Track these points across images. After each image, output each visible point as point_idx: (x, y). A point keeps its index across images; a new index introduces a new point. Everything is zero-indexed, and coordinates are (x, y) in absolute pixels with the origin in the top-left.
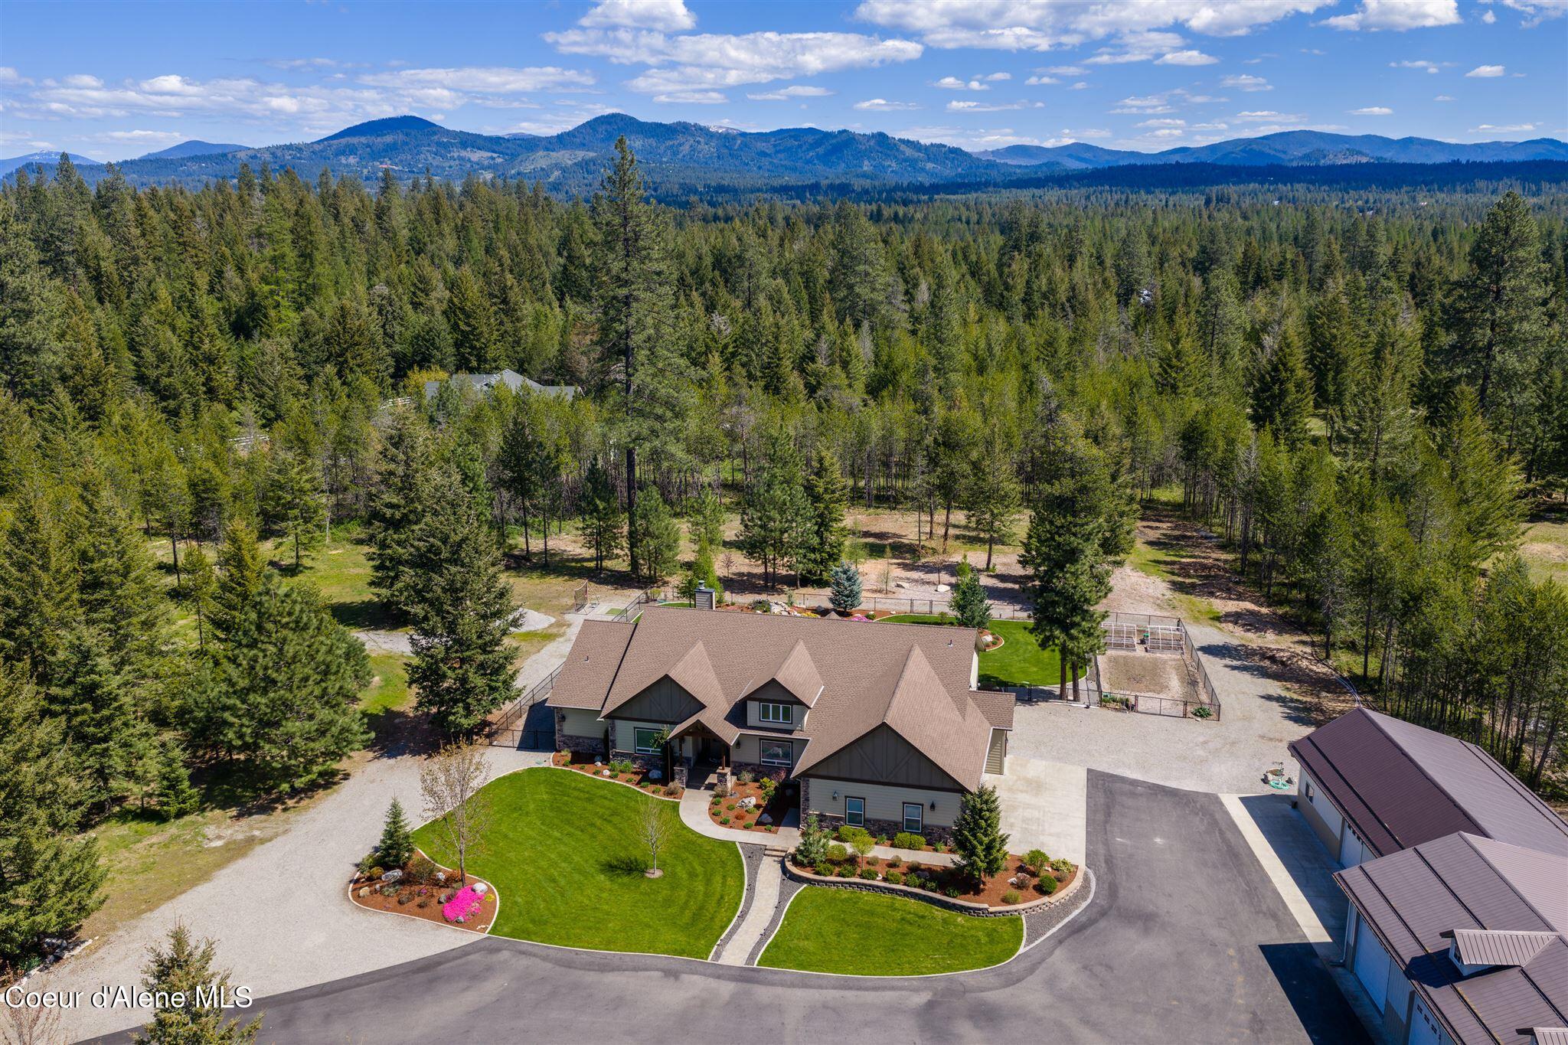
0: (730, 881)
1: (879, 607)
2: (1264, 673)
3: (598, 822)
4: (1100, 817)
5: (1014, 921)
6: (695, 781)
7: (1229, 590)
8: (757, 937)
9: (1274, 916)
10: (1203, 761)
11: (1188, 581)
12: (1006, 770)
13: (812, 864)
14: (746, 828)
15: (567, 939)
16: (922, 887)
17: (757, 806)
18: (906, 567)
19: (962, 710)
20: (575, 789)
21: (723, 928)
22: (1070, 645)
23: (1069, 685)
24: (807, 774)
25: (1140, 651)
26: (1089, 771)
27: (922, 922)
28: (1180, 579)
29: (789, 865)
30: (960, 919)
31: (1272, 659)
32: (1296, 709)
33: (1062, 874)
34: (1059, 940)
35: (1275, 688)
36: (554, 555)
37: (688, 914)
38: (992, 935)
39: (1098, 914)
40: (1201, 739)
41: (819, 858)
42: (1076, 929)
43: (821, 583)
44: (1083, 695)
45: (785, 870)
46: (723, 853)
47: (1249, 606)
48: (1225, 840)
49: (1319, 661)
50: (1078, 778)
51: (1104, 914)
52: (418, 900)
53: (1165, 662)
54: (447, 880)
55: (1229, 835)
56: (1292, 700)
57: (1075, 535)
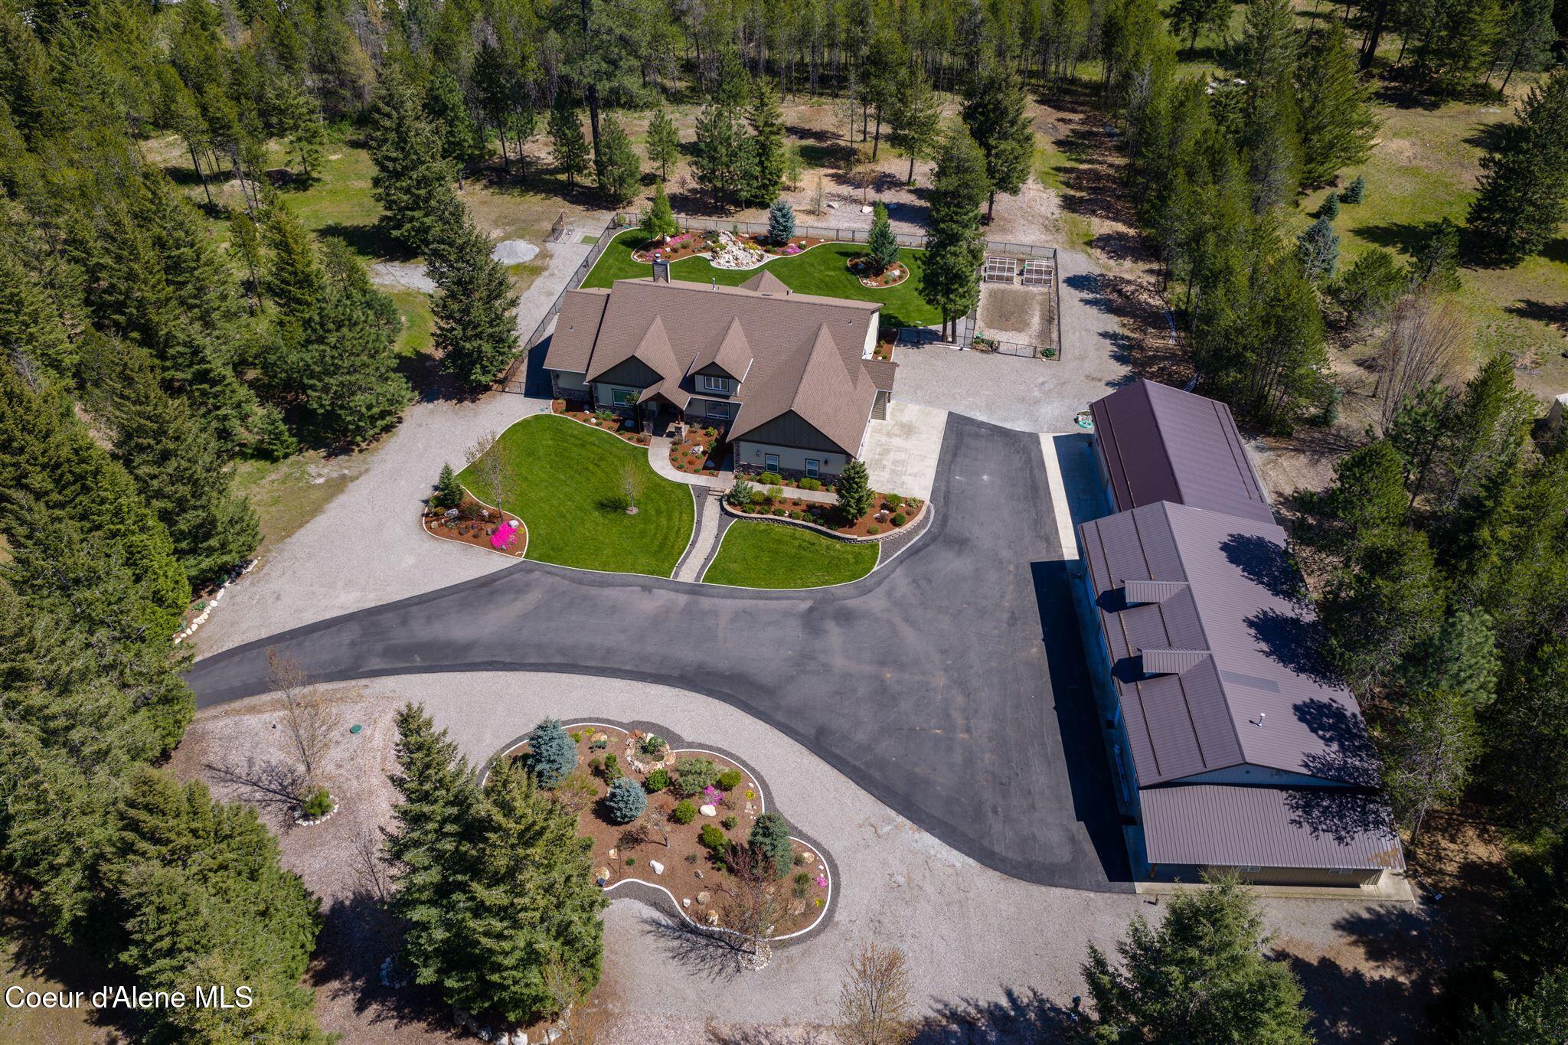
0: (685, 517)
1: (812, 233)
2: (1110, 308)
3: (591, 467)
4: (949, 457)
5: (874, 546)
6: (659, 431)
7: (1108, 208)
8: (702, 561)
9: (1047, 540)
10: (1037, 402)
11: (1078, 194)
12: (888, 417)
13: (740, 504)
14: (696, 472)
15: (576, 562)
16: (815, 522)
17: (704, 453)
18: (840, 180)
19: (855, 380)
20: (571, 436)
21: (680, 554)
22: (949, 306)
23: (949, 324)
24: (739, 439)
25: (1016, 285)
26: (950, 414)
27: (812, 548)
28: (1072, 193)
29: (725, 504)
30: (838, 546)
31: (1120, 292)
32: (1122, 347)
33: (913, 506)
34: (901, 561)
35: (1113, 323)
37: (657, 543)
38: (858, 558)
39: (931, 539)
40: (1041, 380)
41: (745, 500)
42: (914, 551)
43: (764, 205)
44: (960, 341)
45: (722, 508)
46: (680, 493)
47: (1120, 227)
48: (1032, 476)
49: (1158, 292)
50: (942, 418)
51: (934, 540)
52: (472, 532)
53: (1034, 296)
54: (490, 515)
55: (1036, 471)
56: (1123, 337)
57: (956, 222)
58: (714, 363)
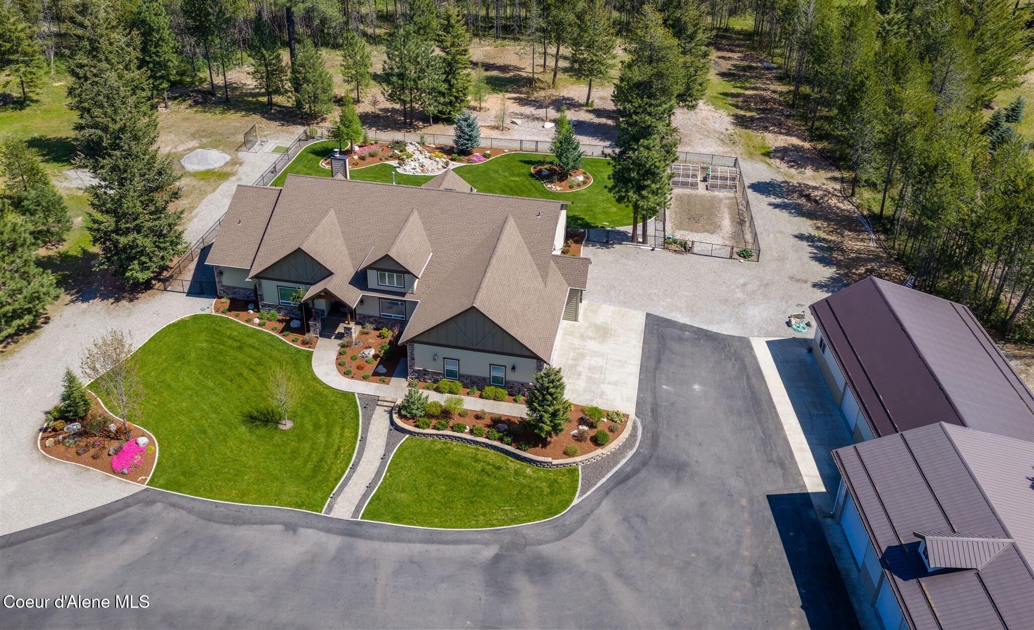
0: (347, 433)
1: (496, 144)
2: (800, 212)
3: (245, 372)
4: (652, 363)
5: (572, 471)
6: (327, 331)
7: (780, 125)
8: (363, 489)
9: (782, 465)
10: (742, 304)
11: (748, 114)
12: (580, 317)
13: (413, 417)
14: (365, 378)
15: (210, 491)
16: (501, 440)
17: (375, 357)
18: (522, 102)
19: (545, 276)
20: (230, 337)
21: (337, 480)
22: (641, 203)
23: (640, 226)
24: (413, 341)
25: (701, 190)
26: (648, 315)
27: (498, 473)
28: (742, 113)
29: (395, 417)
30: (529, 471)
31: (808, 197)
32: (821, 249)
33: (616, 421)
34: (607, 491)
35: (806, 226)
36: (236, 88)
37: (310, 465)
38: (552, 483)
39: (641, 463)
40: (742, 281)
41: (419, 413)
42: (621, 479)
43: (449, 121)
44: (651, 240)
45: (392, 422)
46: (344, 403)
47: (795, 141)
48: (750, 386)
49: (846, 198)
50: (638, 321)
51: (645, 464)
52: (92, 451)
53: (720, 200)
54: (118, 431)
55: (754, 380)
56: (820, 240)
57: (650, 114)
58: (387, 256)
